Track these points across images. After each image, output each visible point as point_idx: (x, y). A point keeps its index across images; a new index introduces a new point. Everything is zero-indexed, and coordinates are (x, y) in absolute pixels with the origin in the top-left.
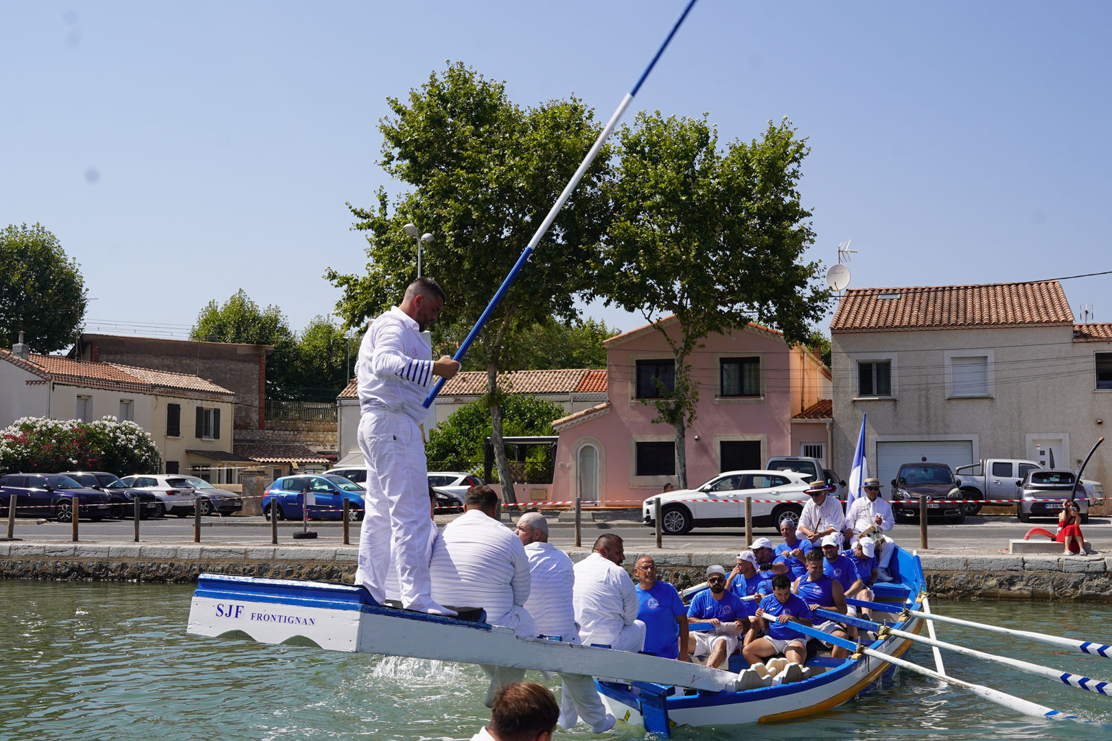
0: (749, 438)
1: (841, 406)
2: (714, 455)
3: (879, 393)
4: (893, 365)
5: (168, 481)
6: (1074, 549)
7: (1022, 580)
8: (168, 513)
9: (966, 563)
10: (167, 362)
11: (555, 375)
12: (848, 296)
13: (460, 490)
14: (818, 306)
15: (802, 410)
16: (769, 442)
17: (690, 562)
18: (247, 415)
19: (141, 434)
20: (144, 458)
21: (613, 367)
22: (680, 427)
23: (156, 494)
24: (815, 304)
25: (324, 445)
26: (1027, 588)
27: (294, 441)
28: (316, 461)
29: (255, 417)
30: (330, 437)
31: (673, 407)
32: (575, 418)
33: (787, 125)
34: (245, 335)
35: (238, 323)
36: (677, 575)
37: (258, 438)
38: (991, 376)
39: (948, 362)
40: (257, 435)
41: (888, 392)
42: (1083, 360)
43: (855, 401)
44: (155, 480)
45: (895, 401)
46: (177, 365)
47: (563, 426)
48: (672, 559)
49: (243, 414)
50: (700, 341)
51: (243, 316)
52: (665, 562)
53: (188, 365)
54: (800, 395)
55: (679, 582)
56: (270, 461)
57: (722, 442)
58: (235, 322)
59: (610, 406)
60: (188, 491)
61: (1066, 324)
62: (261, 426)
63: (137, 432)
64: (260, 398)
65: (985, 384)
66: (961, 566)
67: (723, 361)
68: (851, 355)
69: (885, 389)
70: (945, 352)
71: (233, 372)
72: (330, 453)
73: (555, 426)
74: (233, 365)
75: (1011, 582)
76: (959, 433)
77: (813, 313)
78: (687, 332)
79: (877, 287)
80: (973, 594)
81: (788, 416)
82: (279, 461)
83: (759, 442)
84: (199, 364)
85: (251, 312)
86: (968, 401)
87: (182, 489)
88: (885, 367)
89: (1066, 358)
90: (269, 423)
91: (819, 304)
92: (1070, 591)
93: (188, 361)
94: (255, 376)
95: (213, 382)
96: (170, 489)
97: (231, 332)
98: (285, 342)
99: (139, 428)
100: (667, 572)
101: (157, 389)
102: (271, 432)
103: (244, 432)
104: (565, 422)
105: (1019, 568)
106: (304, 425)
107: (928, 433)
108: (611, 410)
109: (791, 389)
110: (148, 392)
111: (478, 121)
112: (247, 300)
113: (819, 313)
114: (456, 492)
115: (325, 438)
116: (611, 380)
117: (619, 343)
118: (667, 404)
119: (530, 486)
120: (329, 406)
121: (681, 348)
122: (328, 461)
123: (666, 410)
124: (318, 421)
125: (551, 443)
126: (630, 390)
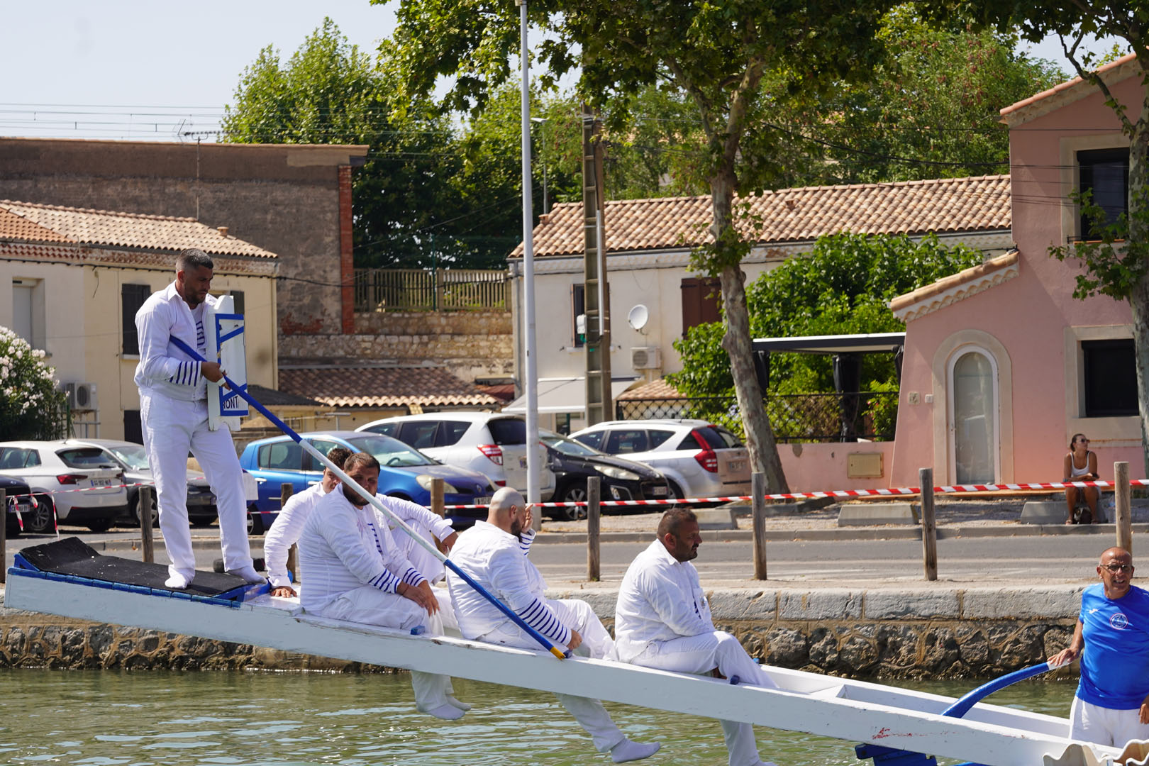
5: (62, 454)
8: (61, 522)
10: (133, 191)
11: (999, 188)
13: (677, 460)
17: (960, 609)
18: (316, 304)
19: (19, 354)
20: (27, 405)
21: (1025, 170)
22: (1142, 305)
23: (33, 483)
25: (490, 365)
27: (423, 358)
28: (465, 401)
29: (332, 306)
30: (502, 346)
32: (941, 290)
34: (338, 121)
35: (324, 95)
36: (932, 639)
37: (341, 353)
40: (339, 345)
44: (36, 452)
46: (157, 196)
47: (915, 308)
48: (922, 604)
49: (307, 300)
51: (334, 80)
52: (907, 611)
53: (180, 197)
55: (937, 655)
56: (361, 402)
58: (316, 92)
59: (1020, 259)
60: (107, 474)
62: (348, 327)
63: (11, 350)
64: (342, 265)
71: (280, 208)
72: (501, 382)
73: (895, 309)
74: (279, 193)
82: (380, 402)
84: (202, 193)
85: (351, 70)
87: (92, 471)
90: (364, 320)
93: (179, 188)
94: (329, 215)
95: (231, 232)
96: (65, 470)
97: (307, 114)
98: (427, 136)
99: (16, 342)
100: (911, 633)
101: (96, 253)
102: (371, 338)
103: (310, 340)
104: (917, 299)
106: (443, 321)
108: (1021, 269)
110: (76, 261)
112: (340, 42)
115: (491, 347)
116: (1018, 200)
117: (1034, 114)
118: (1107, 253)
119: (844, 447)
120: (500, 276)
121: (1142, 122)
122: (492, 400)
123: (1104, 266)
124: (473, 311)
125: (891, 347)
126: (1064, 220)
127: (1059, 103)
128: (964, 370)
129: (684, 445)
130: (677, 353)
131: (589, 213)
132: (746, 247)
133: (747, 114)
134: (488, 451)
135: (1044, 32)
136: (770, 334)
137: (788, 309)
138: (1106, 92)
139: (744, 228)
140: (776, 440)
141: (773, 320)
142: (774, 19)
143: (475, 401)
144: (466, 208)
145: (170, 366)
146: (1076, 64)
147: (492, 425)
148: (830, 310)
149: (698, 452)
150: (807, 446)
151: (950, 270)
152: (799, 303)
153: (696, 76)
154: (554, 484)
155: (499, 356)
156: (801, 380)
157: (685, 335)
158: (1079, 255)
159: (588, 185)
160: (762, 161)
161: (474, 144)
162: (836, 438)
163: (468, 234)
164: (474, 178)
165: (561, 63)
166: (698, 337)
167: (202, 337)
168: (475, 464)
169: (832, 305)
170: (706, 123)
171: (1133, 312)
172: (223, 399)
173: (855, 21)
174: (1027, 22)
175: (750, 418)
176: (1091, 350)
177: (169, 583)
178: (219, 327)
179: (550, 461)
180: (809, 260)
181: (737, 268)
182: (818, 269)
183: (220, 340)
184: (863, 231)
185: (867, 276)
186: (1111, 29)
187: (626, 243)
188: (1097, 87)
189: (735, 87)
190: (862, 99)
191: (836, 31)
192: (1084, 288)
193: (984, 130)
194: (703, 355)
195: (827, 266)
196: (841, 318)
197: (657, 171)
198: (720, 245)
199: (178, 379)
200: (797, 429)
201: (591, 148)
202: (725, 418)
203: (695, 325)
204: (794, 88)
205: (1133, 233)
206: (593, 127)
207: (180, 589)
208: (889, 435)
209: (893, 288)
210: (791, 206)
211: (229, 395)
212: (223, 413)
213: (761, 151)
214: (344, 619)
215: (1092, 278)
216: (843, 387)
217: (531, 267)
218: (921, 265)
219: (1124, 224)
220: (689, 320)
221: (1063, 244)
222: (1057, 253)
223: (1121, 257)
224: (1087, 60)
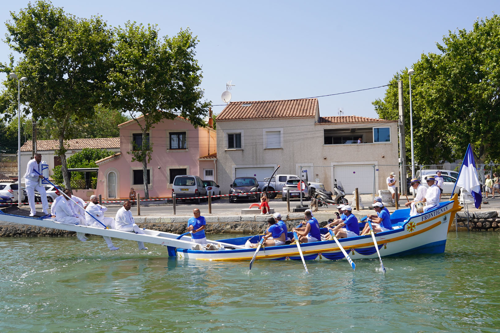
0: (181, 167)
1: (220, 153)
2: (166, 175)
3: (236, 147)
4: (242, 135)
6: (265, 212)
7: (240, 226)
9: (218, 219)
12: (229, 105)
14: (205, 109)
15: (209, 155)
16: (190, 169)
21: (122, 137)
22: (144, 163)
24: (204, 109)
25: (13, 173)
26: (242, 229)
28: (5, 181)
30: (15, 169)
31: (140, 154)
32: (106, 160)
33: (188, 30)
38: (282, 139)
39: (264, 133)
41: (240, 147)
42: (319, 132)
43: (226, 151)
45: (243, 150)
47: (101, 163)
50: (153, 125)
54: (208, 148)
57: (170, 170)
59: (122, 154)
61: (312, 117)
65: (280, 143)
66: (216, 220)
67: (171, 134)
68: (224, 130)
69: (239, 145)
70: (263, 129)
72: (15, 177)
73: (97, 163)
75: (236, 226)
76: (269, 164)
77: (203, 113)
78: (147, 121)
79: (243, 101)
80: (221, 232)
81: (198, 157)
83: (186, 169)
86: (273, 150)
88: (239, 136)
89: (312, 131)
91: (206, 109)
92: (258, 229)
104: (101, 161)
105: (239, 220)
106: (2, 164)
107: (257, 164)
108: (122, 156)
109: (199, 146)
111: (52, 26)
113: (205, 112)
114: (50, 194)
115: (13, 170)
116: (121, 142)
117: (125, 126)
118: (138, 153)
119: (87, 190)
120: (15, 155)
121: (145, 128)
122: (13, 181)
123: (137, 156)
124: (9, 162)
125: (96, 171)
126: (130, 147)
127: (130, 124)
128: (110, 175)
129: (53, 190)
130: (53, 171)
131: (34, 143)
132: (66, 151)
133: (67, 124)
134: (10, 191)
135: (126, 110)
136: (72, 168)
137: (76, 163)
138: (138, 123)
139: (66, 147)
140: (72, 189)
141: (73, 165)
142: (72, 105)
143: (9, 181)
144: (8, 141)
145: (33, 175)
146: (132, 117)
147: (11, 186)
148: (85, 163)
149: (56, 191)
150: (78, 190)
151: (109, 156)
152: (78, 162)
153: (56, 116)
154: (25, 198)
155: (15, 172)
156: (78, 177)
157: (55, 168)
158: (132, 153)
159: (33, 137)
160: (69, 133)
161: (9, 128)
162: (85, 188)
163: (9, 146)
164: (10, 135)
165: (27, 112)
166: (57, 168)
167: (39, 170)
168: (7, 194)
169: (85, 162)
170: (58, 126)
171: (143, 164)
172: (42, 181)
173: (88, 106)
174: (123, 108)
175: (66, 184)
176: (135, 172)
177: (30, 215)
178: (42, 167)
179: (24, 193)
180: (80, 153)
181: (64, 155)
182: (82, 155)
183: (42, 169)
184: (92, 148)
185: (92, 156)
186: (139, 110)
187: (42, 149)
188: (136, 122)
189: (64, 118)
190: (92, 122)
191: (84, 108)
192: (134, 160)
193: (115, 129)
194: (58, 172)
195: (84, 154)
196: (87, 165)
197: (50, 135)
198: (61, 150)
199: (35, 177)
200: (77, 187)
201: (34, 130)
202: (62, 184)
203: (57, 166)
204: (76, 119)
205: (143, 149)
206: (35, 126)
207: (32, 217)
208: (95, 188)
209: (97, 159)
210: (77, 142)
211: (44, 180)
212: (42, 183)
213: (70, 131)
214: (64, 222)
215: (135, 158)
216: (86, 178)
217: (20, 154)
218: (103, 155)
219: (141, 148)
220: (55, 165)
221: (130, 151)
222: (128, 153)
223: (141, 154)
224: (134, 116)
